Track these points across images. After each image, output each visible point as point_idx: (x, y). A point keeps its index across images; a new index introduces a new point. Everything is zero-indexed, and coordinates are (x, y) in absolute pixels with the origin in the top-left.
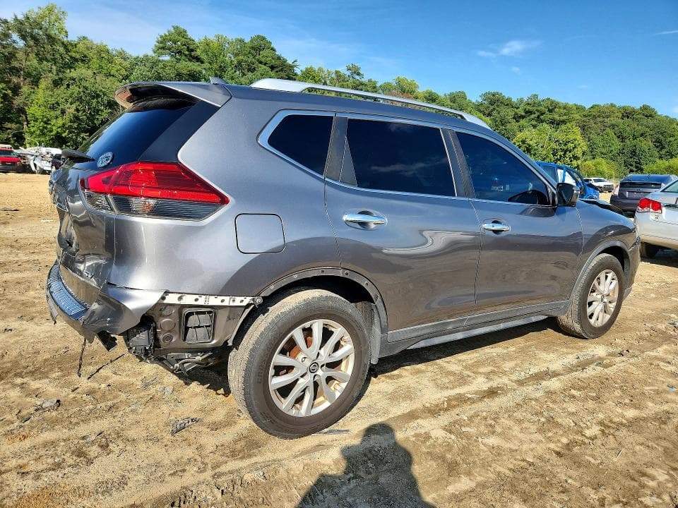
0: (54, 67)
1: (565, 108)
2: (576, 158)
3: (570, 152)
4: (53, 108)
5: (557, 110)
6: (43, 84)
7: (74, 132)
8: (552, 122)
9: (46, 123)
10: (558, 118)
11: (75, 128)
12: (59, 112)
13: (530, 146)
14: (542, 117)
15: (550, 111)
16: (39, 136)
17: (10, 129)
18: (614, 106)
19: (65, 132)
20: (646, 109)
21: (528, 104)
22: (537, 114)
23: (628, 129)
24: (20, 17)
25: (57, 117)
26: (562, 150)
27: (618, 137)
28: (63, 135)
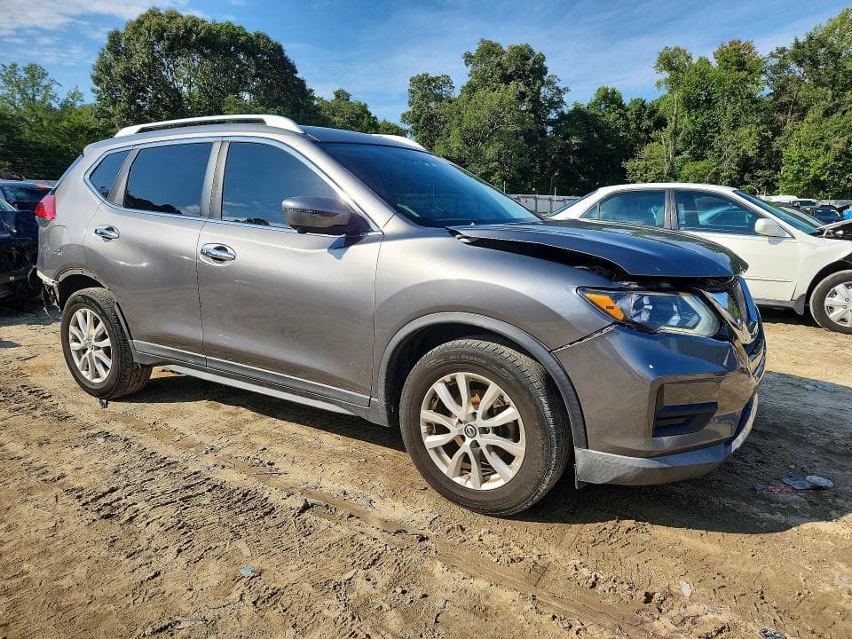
0: (830, 92)
4: (815, 145)
6: (810, 116)
7: (837, 173)
9: (802, 165)
11: (840, 168)
12: (822, 149)
16: (792, 181)
17: (761, 176)
19: (824, 174)
24: (802, 39)
25: (818, 156)
28: (822, 179)
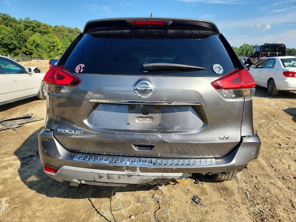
1: (44, 26)
2: (59, 50)
3: (56, 47)
5: (41, 26)
8: (40, 32)
10: (43, 31)
13: (38, 43)
14: (35, 29)
15: (38, 27)
18: (64, 27)
20: (77, 29)
21: (26, 22)
22: (32, 28)
23: (72, 37)
26: (52, 46)
27: (70, 41)
